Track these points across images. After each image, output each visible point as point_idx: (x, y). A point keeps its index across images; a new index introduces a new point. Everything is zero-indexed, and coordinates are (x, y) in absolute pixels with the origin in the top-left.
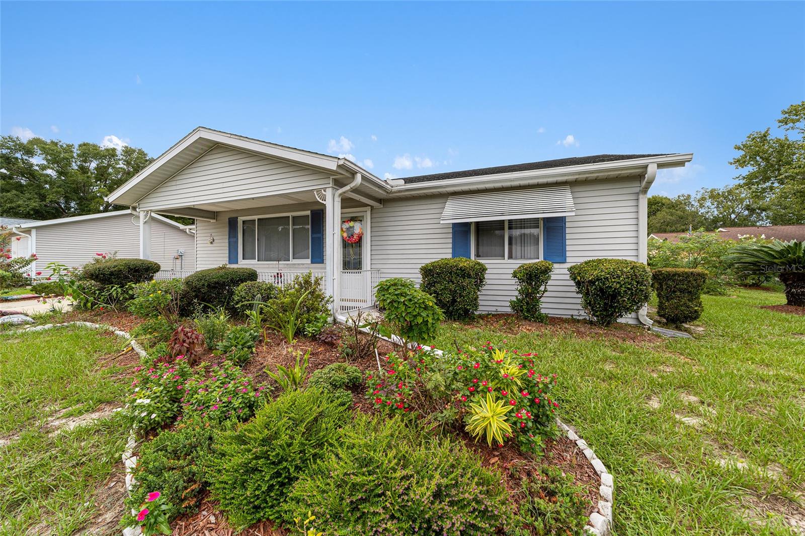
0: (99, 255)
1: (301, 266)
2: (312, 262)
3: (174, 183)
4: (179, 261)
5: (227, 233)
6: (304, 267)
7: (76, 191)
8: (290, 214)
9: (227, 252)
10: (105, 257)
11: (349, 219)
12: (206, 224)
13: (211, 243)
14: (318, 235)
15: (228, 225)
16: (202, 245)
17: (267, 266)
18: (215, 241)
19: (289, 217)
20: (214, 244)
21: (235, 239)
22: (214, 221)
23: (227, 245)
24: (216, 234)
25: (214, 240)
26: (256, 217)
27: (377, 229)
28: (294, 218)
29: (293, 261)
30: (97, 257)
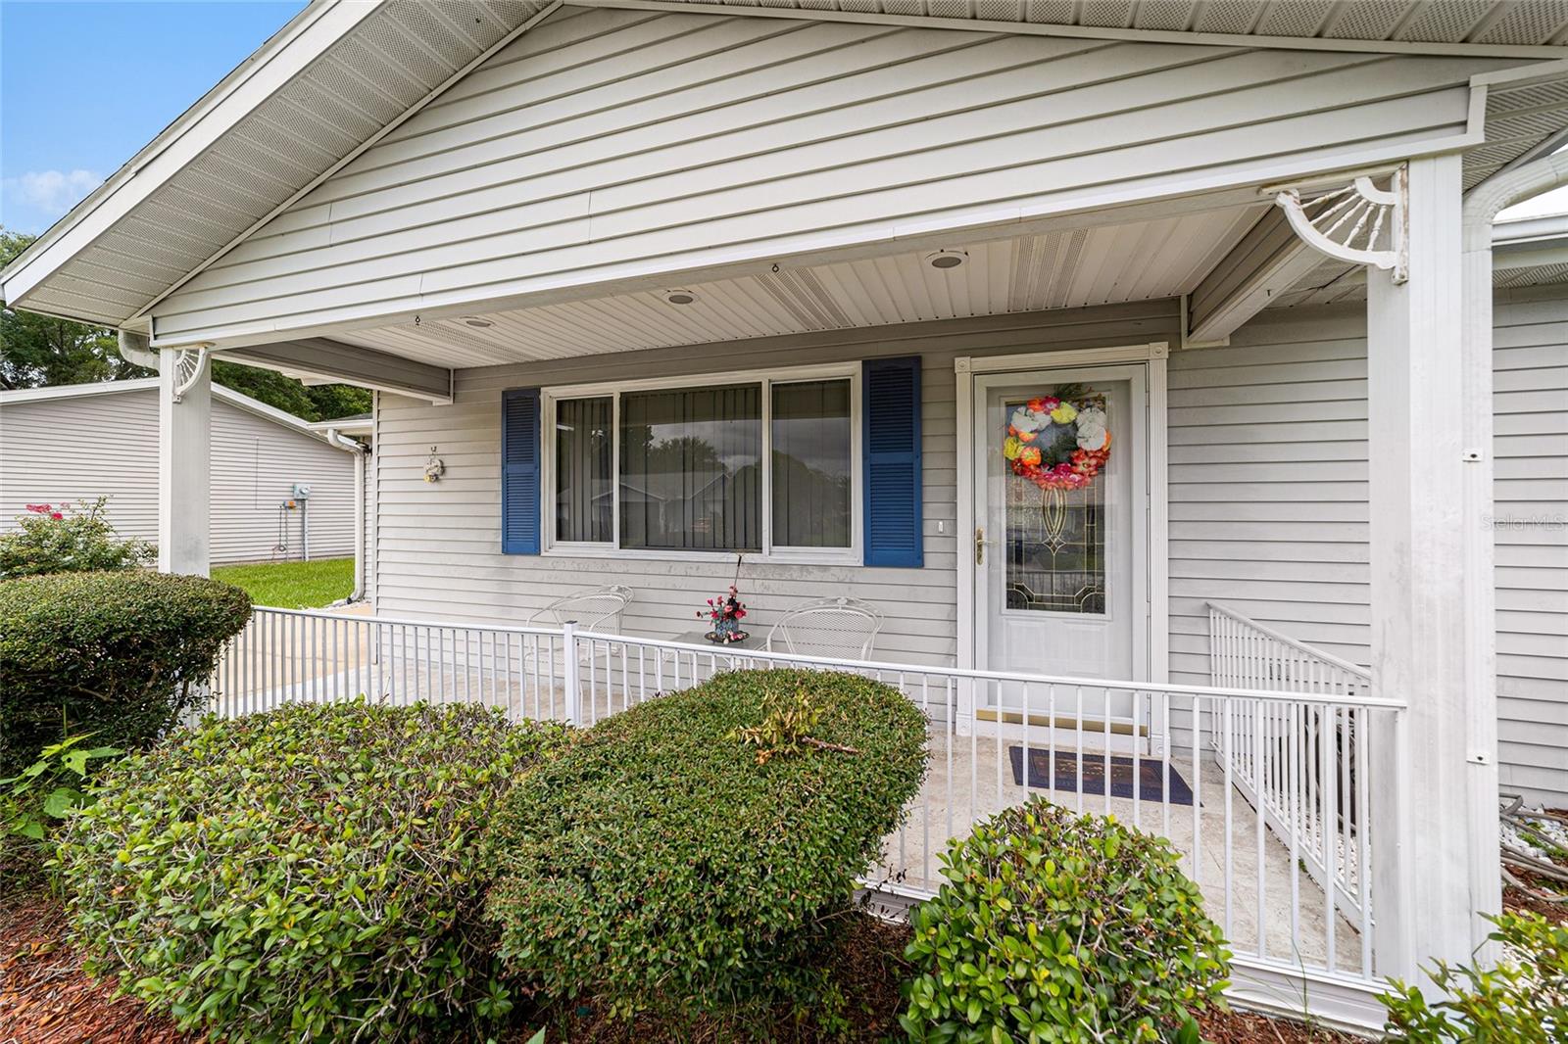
0: (38, 509)
1: (817, 575)
2: (870, 561)
3: (321, 216)
4: (294, 516)
5: (498, 446)
6: (827, 576)
7: (41, 343)
8: (765, 377)
9: (498, 510)
10: (58, 516)
11: (1051, 393)
12: (415, 412)
13: (436, 478)
14: (901, 457)
15: (498, 415)
16: (399, 486)
17: (664, 569)
18: (450, 472)
19: (757, 387)
20: (446, 484)
21: (526, 468)
22: (448, 402)
23: (498, 486)
24: (455, 448)
25: (443, 469)
26: (614, 389)
27: (1193, 435)
28: (777, 389)
29: (772, 554)
30: (33, 516)
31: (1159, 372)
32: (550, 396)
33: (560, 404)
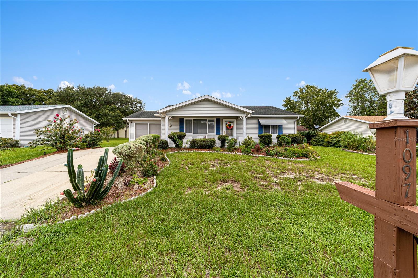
1: (212, 135)
2: (216, 134)
5: (179, 124)
8: (207, 119)
11: (229, 122)
13: (171, 127)
14: (219, 126)
15: (179, 121)
17: (198, 135)
21: (183, 126)
23: (179, 128)
24: (173, 124)
26: (193, 119)
27: (238, 125)
29: (208, 134)
31: (236, 121)
32: (185, 119)
33: (186, 120)
